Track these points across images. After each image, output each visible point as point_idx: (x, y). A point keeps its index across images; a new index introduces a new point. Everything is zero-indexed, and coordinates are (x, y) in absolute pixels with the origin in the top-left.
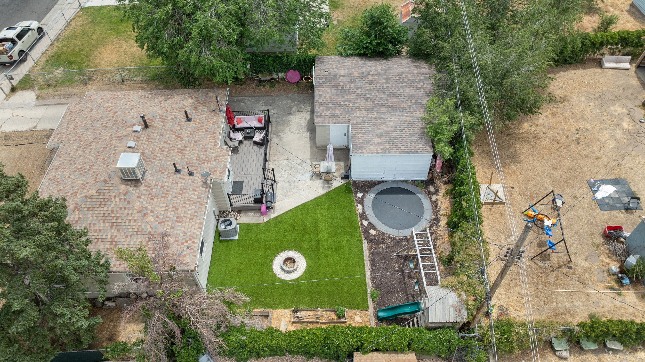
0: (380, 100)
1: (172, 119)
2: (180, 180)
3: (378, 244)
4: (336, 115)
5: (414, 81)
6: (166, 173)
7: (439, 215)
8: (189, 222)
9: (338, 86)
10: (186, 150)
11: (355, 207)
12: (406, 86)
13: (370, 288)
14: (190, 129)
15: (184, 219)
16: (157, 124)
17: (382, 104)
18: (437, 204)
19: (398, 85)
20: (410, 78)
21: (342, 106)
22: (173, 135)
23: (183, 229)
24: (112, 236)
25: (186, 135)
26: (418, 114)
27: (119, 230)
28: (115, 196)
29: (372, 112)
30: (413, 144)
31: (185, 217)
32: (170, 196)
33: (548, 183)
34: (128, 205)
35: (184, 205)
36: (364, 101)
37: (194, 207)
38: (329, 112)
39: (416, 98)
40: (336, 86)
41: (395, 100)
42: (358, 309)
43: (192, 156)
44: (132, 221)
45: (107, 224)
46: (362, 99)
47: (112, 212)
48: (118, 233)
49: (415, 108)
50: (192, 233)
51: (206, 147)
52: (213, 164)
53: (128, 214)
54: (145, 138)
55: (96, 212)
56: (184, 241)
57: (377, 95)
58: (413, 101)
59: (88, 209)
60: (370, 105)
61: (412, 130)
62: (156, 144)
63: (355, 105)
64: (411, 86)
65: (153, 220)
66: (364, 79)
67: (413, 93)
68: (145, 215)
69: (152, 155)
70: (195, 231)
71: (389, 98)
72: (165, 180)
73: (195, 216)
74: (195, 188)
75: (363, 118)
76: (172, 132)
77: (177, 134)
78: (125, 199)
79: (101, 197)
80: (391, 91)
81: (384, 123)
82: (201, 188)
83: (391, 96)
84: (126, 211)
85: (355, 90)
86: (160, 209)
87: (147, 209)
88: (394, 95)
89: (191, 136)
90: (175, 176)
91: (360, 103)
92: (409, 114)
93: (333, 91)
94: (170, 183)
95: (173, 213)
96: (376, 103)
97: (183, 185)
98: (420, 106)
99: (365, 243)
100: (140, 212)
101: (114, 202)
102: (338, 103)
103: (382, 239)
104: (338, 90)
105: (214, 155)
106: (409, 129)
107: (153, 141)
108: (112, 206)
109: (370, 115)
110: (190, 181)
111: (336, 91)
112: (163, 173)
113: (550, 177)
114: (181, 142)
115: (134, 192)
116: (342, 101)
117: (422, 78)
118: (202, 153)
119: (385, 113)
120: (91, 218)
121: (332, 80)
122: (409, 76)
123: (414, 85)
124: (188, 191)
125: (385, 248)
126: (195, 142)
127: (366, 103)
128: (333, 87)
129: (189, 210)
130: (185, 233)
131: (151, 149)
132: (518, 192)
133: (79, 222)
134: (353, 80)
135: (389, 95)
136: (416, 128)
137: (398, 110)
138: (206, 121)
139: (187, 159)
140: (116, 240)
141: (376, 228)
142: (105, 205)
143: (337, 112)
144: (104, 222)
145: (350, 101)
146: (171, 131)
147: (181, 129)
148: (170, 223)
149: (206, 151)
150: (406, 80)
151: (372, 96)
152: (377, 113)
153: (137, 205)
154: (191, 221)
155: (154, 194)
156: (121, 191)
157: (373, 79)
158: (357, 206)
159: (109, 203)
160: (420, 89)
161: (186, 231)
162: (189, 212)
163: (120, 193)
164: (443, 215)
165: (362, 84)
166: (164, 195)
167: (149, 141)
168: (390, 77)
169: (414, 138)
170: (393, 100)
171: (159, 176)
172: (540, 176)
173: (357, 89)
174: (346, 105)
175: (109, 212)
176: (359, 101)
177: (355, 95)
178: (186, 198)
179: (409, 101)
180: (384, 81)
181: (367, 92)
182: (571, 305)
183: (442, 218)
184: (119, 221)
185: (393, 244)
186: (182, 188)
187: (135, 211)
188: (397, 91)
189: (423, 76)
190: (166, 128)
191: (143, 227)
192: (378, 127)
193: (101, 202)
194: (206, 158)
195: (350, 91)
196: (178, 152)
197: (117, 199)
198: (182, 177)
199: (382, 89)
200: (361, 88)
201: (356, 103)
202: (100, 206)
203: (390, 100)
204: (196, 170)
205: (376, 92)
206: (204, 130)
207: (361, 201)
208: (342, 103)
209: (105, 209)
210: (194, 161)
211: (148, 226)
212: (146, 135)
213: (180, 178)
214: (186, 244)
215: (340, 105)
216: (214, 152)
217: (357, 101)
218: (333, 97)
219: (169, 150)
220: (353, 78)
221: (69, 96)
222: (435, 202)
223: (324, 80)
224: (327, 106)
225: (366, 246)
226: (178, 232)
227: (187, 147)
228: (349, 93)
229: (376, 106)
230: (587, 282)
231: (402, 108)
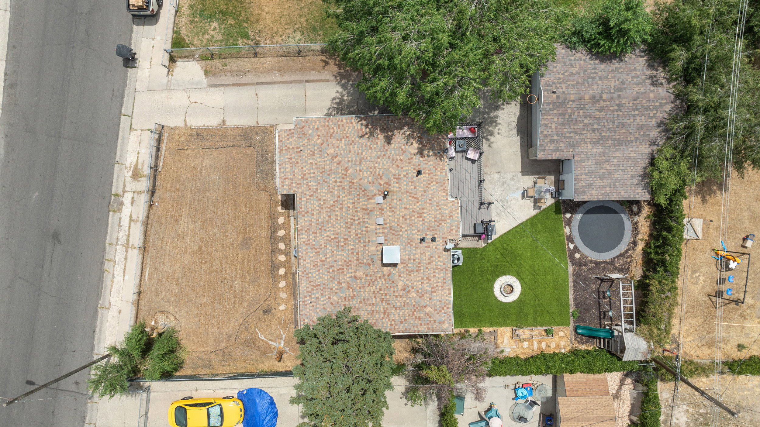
0: (608, 132)
1: (405, 176)
2: (426, 249)
3: (580, 267)
4: (560, 148)
5: (648, 108)
6: (414, 245)
7: (637, 239)
8: (442, 290)
9: (565, 113)
10: (424, 213)
11: (563, 230)
12: (638, 115)
13: (572, 308)
14: (422, 185)
15: (437, 288)
16: (394, 187)
17: (609, 136)
18: (637, 226)
19: (630, 113)
20: (644, 105)
21: (567, 137)
22: (410, 196)
23: (438, 298)
24: (384, 308)
25: (420, 194)
26: (643, 149)
27: (388, 304)
28: (380, 277)
29: (598, 145)
30: (633, 188)
31: (437, 286)
32: (422, 268)
33: (746, 218)
34: (393, 285)
35: (434, 274)
36: (591, 132)
37: (442, 275)
38: (553, 145)
39: (645, 130)
40: (563, 114)
41: (624, 131)
42: (562, 326)
43: (430, 218)
44: (399, 297)
45: (378, 299)
46: (589, 129)
47: (380, 290)
48: (388, 306)
49: (641, 141)
50: (445, 300)
51: (440, 203)
52: (448, 223)
53: (394, 292)
54: (388, 208)
55: (367, 290)
56: (441, 309)
57: (605, 126)
58: (642, 133)
59: (360, 288)
60: (596, 137)
61: (634, 170)
62: (398, 212)
63: (581, 137)
64: (643, 115)
65: (415, 295)
66: (594, 105)
67: (644, 123)
68: (408, 292)
69: (399, 227)
70: (447, 298)
71: (617, 129)
72: (414, 252)
73: (444, 283)
74: (439, 255)
75: (587, 153)
76: (408, 194)
77: (413, 195)
78: (390, 280)
79: (368, 278)
80: (621, 121)
81: (608, 161)
82: (444, 253)
83: (620, 126)
84: (392, 289)
85: (583, 119)
86: (418, 284)
87: (408, 287)
88: (623, 125)
89: (425, 194)
90: (421, 245)
91: (586, 135)
92: (634, 148)
93: (560, 119)
94: (419, 255)
95: (428, 285)
96: (603, 134)
97: (429, 253)
98: (647, 138)
99: (570, 265)
100: (404, 289)
101: (381, 282)
102: (564, 135)
103: (585, 262)
104: (565, 119)
105: (447, 212)
106: (632, 168)
107: (395, 210)
108: (380, 285)
109: (595, 150)
110: (434, 247)
111: (562, 120)
112: (411, 245)
113: (750, 210)
114: (418, 205)
115: (395, 272)
116: (568, 132)
117: (657, 104)
118: (438, 212)
119: (610, 146)
120: (363, 295)
121: (560, 106)
122: (644, 101)
123: (647, 113)
124: (434, 259)
125: (586, 270)
126: (430, 200)
127: (593, 134)
128: (560, 114)
129: (439, 278)
130: (440, 301)
131: (396, 220)
132: (715, 227)
133: (354, 298)
134: (582, 106)
135: (618, 126)
136: (639, 168)
137: (624, 144)
138: (434, 169)
139: (427, 222)
140: (388, 311)
141: (580, 252)
142: (373, 285)
143: (561, 145)
144: (375, 297)
145: (576, 132)
146: (407, 192)
147: (415, 188)
148: (428, 295)
149: (440, 209)
150: (639, 107)
151: (600, 127)
152: (602, 146)
153: (401, 284)
154: (442, 288)
155: (409, 269)
156: (385, 273)
157: (605, 106)
158: (565, 228)
159: (376, 283)
160: (651, 118)
161: (440, 299)
162: (439, 281)
163: (384, 275)
164: (642, 240)
165: (591, 111)
166: (417, 268)
167: (393, 211)
168: (623, 102)
169: (635, 181)
170: (621, 132)
171: (409, 249)
172: (741, 209)
173: (586, 117)
174: (571, 137)
175: (378, 290)
176: (585, 132)
177: (583, 124)
178: (435, 267)
179: (638, 133)
180: (616, 108)
181: (596, 121)
182: (727, 335)
183: (640, 242)
184: (388, 297)
185: (594, 266)
186: (429, 257)
187: (400, 289)
188: (628, 121)
189: (659, 101)
190: (403, 191)
191: (408, 301)
192: (602, 165)
193: (370, 283)
194: (442, 216)
195: (577, 120)
196: (418, 217)
197: (383, 280)
198: (427, 245)
199: (612, 118)
200: (590, 116)
201: (583, 134)
202: (369, 285)
203: (618, 132)
204: (436, 234)
205: (604, 121)
206: (434, 183)
207: (569, 223)
208: (568, 135)
209: (374, 287)
210: (433, 224)
211: (413, 301)
212: (388, 204)
213: (426, 247)
214: (443, 311)
215: (566, 137)
216: (447, 208)
217: (583, 132)
218: (559, 127)
219: (411, 217)
220: (583, 103)
221: (243, 74)
222: (636, 223)
223: (551, 106)
224: (552, 138)
225: (571, 269)
226: (435, 301)
227: (423, 209)
228: (576, 123)
229: (602, 138)
230: (747, 317)
231: (628, 141)
